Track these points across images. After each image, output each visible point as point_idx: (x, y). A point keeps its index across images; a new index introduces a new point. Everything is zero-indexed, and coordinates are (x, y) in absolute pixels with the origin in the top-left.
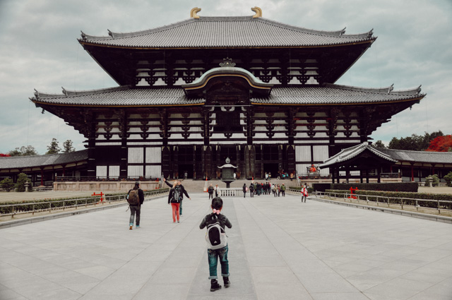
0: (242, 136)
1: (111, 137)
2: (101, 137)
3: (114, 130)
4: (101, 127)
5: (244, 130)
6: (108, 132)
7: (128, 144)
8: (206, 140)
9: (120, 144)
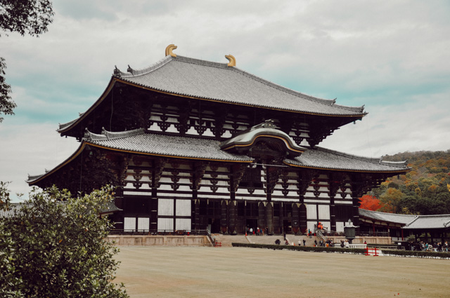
0: (262, 192)
1: (141, 186)
2: (130, 186)
3: (144, 179)
4: (130, 174)
5: (264, 187)
6: (138, 180)
7: (158, 194)
8: (233, 195)
9: (150, 194)
